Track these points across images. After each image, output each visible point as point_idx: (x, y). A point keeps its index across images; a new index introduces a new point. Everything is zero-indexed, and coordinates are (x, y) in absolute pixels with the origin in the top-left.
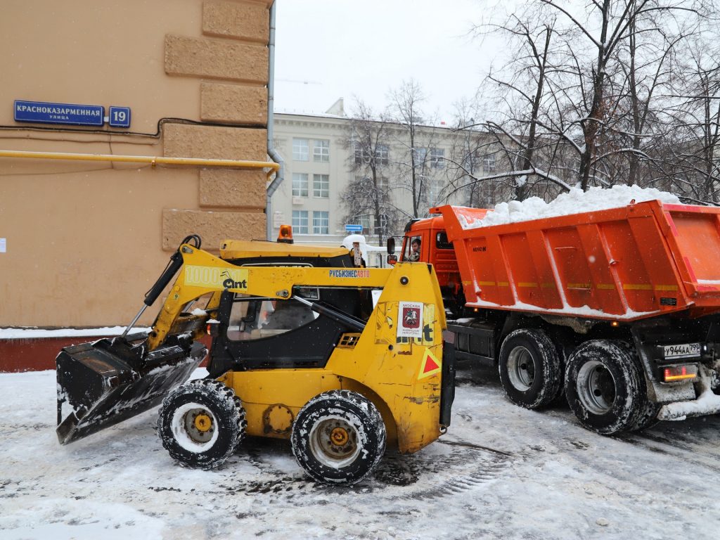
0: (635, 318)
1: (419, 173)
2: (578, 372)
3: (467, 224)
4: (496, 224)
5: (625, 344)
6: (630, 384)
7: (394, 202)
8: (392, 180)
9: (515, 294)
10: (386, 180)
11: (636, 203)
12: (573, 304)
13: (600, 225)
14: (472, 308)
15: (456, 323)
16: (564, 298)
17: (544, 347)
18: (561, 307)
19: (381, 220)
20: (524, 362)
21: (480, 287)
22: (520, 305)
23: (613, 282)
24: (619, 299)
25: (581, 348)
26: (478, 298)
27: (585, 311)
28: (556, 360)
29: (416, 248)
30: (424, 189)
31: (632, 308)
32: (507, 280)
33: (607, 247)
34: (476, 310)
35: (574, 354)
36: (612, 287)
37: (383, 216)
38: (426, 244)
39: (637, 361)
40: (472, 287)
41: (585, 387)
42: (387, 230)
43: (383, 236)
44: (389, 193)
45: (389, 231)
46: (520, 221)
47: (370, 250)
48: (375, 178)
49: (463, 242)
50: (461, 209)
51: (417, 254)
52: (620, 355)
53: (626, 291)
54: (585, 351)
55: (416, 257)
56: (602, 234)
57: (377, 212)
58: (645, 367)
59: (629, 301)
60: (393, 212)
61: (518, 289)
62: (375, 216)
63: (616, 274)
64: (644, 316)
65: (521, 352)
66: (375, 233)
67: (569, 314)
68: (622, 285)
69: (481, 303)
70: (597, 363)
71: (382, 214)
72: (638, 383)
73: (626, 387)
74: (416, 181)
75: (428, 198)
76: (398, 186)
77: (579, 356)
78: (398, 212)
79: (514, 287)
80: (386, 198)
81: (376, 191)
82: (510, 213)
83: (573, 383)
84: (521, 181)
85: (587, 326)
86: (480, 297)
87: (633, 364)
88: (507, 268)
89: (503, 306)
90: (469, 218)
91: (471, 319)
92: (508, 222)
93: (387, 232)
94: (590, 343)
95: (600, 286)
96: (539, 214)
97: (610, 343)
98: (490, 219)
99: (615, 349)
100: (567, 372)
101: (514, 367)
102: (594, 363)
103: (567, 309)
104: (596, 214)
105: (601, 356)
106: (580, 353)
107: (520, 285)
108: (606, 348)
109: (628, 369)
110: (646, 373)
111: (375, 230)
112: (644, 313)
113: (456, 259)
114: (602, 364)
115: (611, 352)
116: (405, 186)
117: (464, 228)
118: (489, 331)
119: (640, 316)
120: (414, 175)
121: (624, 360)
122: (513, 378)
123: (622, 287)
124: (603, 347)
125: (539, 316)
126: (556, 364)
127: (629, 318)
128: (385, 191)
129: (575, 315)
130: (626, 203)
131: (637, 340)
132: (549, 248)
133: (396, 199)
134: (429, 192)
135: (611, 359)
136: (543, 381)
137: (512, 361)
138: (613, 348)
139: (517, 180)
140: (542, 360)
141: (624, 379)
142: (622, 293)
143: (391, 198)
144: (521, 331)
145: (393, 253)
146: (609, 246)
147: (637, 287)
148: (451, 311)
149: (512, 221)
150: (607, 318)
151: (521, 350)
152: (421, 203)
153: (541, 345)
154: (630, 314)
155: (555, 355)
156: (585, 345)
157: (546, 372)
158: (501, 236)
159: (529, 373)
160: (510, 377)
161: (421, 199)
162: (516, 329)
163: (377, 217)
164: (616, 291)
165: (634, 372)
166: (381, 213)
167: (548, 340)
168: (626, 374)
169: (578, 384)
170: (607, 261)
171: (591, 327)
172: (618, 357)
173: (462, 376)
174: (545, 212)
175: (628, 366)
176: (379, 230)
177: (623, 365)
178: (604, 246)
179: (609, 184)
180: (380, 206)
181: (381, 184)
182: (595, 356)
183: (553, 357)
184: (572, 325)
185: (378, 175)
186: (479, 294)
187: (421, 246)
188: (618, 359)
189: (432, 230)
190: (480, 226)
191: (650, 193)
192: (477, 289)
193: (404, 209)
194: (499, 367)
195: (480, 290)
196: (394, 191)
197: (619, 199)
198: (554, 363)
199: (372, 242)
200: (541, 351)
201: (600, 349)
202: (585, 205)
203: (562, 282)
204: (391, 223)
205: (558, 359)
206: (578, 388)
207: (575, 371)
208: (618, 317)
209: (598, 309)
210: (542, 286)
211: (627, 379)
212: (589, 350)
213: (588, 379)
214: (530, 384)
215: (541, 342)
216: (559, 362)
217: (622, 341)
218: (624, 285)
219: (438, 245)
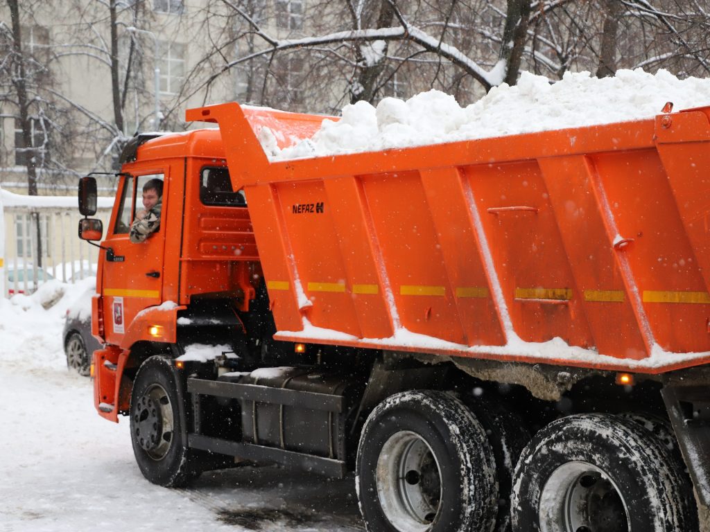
0: (669, 366)
1: (126, 22)
2: (542, 488)
3: (277, 149)
4: (350, 151)
5: (643, 424)
6: (662, 515)
7: (65, 87)
8: (59, 34)
9: (394, 313)
10: (44, 35)
11: (675, 110)
12: (528, 335)
13: (594, 159)
14: (291, 345)
15: (252, 381)
16: (507, 322)
17: (462, 433)
18: (502, 341)
19: (33, 132)
20: (414, 467)
21: (309, 294)
22: (404, 338)
23: (621, 286)
24: (635, 324)
25: (547, 434)
26: (305, 321)
27: (556, 350)
28: (488, 460)
29: (153, 201)
30: (137, 60)
31: (662, 344)
32: (375, 280)
33: (608, 207)
34: (300, 348)
35: (533, 448)
36: (617, 296)
37: (37, 121)
38: (175, 193)
39: (676, 460)
40: (291, 295)
41: (557, 522)
42: (47, 154)
43: (38, 170)
44: (54, 66)
45: (54, 159)
46: (406, 145)
47: (12, 204)
48: (16, 27)
49: (270, 189)
50: (260, 114)
51: (154, 218)
52: (637, 448)
53: (649, 307)
54: (558, 440)
55: (151, 224)
56: (595, 178)
57: (24, 111)
58: (694, 475)
59: (655, 329)
60: (65, 113)
61: (401, 301)
62: (17, 120)
63: (625, 267)
64: (690, 361)
65: (406, 444)
66: (18, 163)
67: (520, 357)
68: (641, 293)
69: (312, 332)
70: (585, 467)
71: (36, 116)
72: (678, 512)
73: (652, 521)
74: (120, 42)
75: (149, 84)
76: (74, 50)
77: (544, 451)
78: (76, 113)
79: (390, 297)
80: (43, 77)
81: (19, 61)
82: (379, 126)
83: (530, 514)
84: (373, 53)
85: (561, 384)
86: (309, 319)
87: (665, 468)
88: (374, 253)
89: (366, 340)
90: (280, 135)
91: (285, 368)
92: (378, 147)
93: (48, 161)
94: (568, 422)
95: (590, 295)
96: (449, 130)
97: (613, 423)
98: (333, 139)
99: (626, 434)
100: (517, 488)
101: (390, 478)
102: (578, 467)
103: (516, 346)
104: (583, 132)
105: (595, 451)
106: (547, 444)
107: (405, 290)
108: (605, 432)
109: (656, 480)
110: (699, 490)
111: (18, 155)
112: (690, 356)
113: (251, 229)
114: (598, 470)
115: (617, 443)
116: (92, 53)
117: (271, 159)
118: (333, 398)
119: (683, 362)
120: (114, 27)
121: (646, 459)
122: (390, 505)
123: (641, 297)
124: (599, 431)
125: (450, 363)
126: (489, 470)
127: (658, 365)
128: (44, 60)
129: (534, 358)
130: (651, 111)
131: (676, 414)
132: (474, 208)
133: (69, 82)
134: (152, 69)
135: (618, 458)
136: (460, 510)
137: (386, 464)
138: (621, 434)
139: (365, 50)
140: (459, 461)
141: (648, 502)
142: (640, 310)
143: (58, 78)
144: (408, 397)
145: (93, 213)
146: (612, 206)
147: (676, 297)
148: (235, 351)
149: (388, 146)
150: (609, 366)
151: (407, 438)
152: (132, 95)
153: (454, 429)
154: (659, 358)
155: (485, 449)
156: (559, 428)
157: (468, 490)
158: (360, 179)
159: (425, 491)
160: (383, 503)
161: (131, 84)
162: (397, 392)
163: (23, 122)
164: (627, 306)
165: (668, 488)
166: (33, 114)
167: (469, 416)
168: (652, 493)
169: (542, 515)
170: (607, 241)
171: (569, 387)
172: (633, 454)
173: (262, 504)
174: (463, 126)
175: (656, 473)
176: (29, 154)
177: (643, 470)
178: (600, 206)
179: (558, 67)
180: (31, 96)
181: (32, 43)
182: (581, 452)
183: (482, 455)
184: (525, 382)
185: (24, 19)
186: (306, 312)
187: (164, 198)
188: (634, 459)
189: (190, 162)
190: (311, 156)
191: (699, 89)
192: (303, 301)
193: (90, 106)
194: (357, 479)
195: (310, 303)
196: (65, 60)
197: (632, 100)
198: (485, 467)
199: (12, 184)
200: (456, 441)
201: (592, 437)
202: (554, 113)
203: (503, 285)
204: (58, 139)
205: (492, 459)
206: (543, 524)
207: (533, 486)
208: (631, 363)
209: (585, 347)
210: (459, 293)
211: (655, 502)
212: (568, 439)
213: (563, 503)
214: (429, 518)
215: (455, 421)
216: (494, 465)
217: (638, 418)
218: (645, 293)
219: (206, 196)
